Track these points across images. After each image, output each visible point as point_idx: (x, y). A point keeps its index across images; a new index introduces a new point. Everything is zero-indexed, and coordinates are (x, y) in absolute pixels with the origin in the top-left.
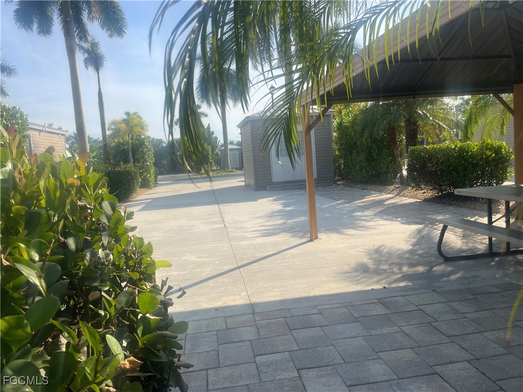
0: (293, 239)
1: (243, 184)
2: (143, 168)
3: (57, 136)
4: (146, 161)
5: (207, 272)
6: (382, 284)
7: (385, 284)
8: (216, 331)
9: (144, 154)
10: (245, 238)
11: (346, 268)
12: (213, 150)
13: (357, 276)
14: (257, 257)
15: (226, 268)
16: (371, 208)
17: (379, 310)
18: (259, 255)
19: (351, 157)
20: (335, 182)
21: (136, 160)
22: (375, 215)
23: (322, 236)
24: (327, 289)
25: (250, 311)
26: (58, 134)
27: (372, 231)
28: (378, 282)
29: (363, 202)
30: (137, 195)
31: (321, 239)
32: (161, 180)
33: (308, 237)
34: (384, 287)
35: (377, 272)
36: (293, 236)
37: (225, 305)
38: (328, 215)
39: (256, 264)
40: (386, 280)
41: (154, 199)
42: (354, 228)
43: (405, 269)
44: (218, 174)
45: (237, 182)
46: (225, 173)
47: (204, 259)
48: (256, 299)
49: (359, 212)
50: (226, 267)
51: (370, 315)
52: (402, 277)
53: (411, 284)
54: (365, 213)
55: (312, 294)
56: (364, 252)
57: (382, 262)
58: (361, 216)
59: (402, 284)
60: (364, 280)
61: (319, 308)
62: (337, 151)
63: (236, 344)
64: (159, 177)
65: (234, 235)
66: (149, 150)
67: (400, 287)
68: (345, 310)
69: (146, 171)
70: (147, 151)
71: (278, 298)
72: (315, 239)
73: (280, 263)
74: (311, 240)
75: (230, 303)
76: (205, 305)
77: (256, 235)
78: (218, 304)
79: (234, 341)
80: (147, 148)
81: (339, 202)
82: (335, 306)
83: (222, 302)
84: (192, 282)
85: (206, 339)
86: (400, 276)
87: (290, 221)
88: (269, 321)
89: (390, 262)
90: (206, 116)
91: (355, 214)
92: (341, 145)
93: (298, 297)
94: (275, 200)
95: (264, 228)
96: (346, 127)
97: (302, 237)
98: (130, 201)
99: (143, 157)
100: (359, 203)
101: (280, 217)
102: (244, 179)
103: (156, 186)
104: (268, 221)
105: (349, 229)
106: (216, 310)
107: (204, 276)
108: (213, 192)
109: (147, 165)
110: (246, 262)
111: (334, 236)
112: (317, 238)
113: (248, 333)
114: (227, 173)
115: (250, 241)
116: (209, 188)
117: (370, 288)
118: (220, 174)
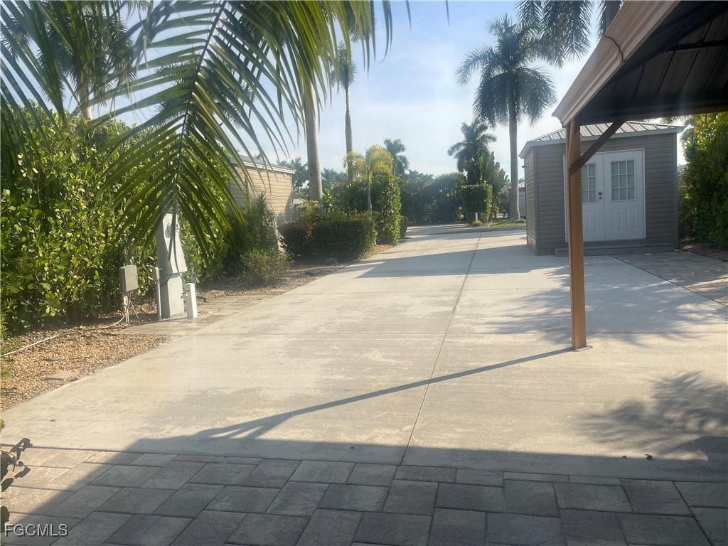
0: (543, 343)
1: (525, 242)
2: (385, 216)
3: (281, 176)
4: (389, 207)
5: (384, 382)
6: (647, 450)
7: (654, 449)
8: (330, 483)
9: (387, 198)
10: (471, 333)
11: (600, 408)
12: (495, 190)
13: (610, 426)
14: (467, 367)
15: (412, 380)
16: (719, 297)
17: (612, 502)
18: (473, 365)
19: (710, 205)
20: (679, 246)
21: (376, 207)
22: (719, 312)
23: (594, 343)
24: (542, 443)
25: (397, 460)
26: (283, 173)
27: (692, 343)
28: (642, 445)
29: (711, 285)
30: (372, 254)
31: (591, 347)
32: (412, 233)
33: (569, 342)
34: (649, 458)
35: (653, 424)
36: (545, 338)
37: (370, 442)
38: (630, 305)
39: (458, 379)
40: (660, 443)
41: (388, 261)
42: (661, 333)
43: (711, 425)
44: (498, 226)
45: (518, 239)
46: (509, 225)
47: (392, 360)
48: (419, 442)
49: (691, 303)
50: (411, 378)
51: (589, 507)
52: (696, 440)
53: (705, 458)
54: (703, 307)
55: (511, 448)
56: (653, 381)
57: (676, 406)
58: (691, 312)
59: (687, 456)
60: (619, 436)
61: (507, 475)
62: (687, 194)
63: (341, 513)
64: (409, 229)
65: (458, 326)
66: (394, 193)
67: (680, 461)
68: (550, 489)
69: (389, 221)
70: (392, 194)
71: (453, 446)
72: (580, 348)
73: (497, 383)
74: (573, 349)
75: (380, 441)
76: (344, 438)
77: (490, 330)
78: (362, 438)
79: (341, 507)
80: (392, 189)
81: (666, 282)
82: (536, 477)
83: (368, 437)
84: (352, 396)
85: (307, 495)
86: (694, 437)
87: (559, 311)
88: (413, 482)
89: (689, 407)
90: (494, 139)
91: (681, 307)
92: (694, 183)
93: (486, 448)
94: (556, 273)
95: (510, 319)
96: (703, 154)
97: (558, 342)
98: (359, 262)
99: (386, 203)
100: (702, 286)
101: (546, 302)
102: (525, 236)
103: (404, 242)
104: (524, 307)
105: (651, 336)
106: (352, 447)
107: (374, 388)
108: (474, 254)
109: (391, 214)
110: (446, 373)
111: (616, 345)
112: (583, 345)
113: (368, 499)
114: (513, 225)
115: (475, 339)
116: (472, 248)
117: (620, 454)
118: (502, 225)
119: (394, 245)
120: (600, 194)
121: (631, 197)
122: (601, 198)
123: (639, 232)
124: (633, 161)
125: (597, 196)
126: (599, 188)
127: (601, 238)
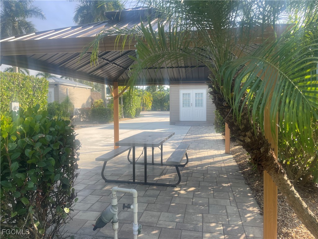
2: (128, 107)
4: (130, 103)
9: (129, 100)
26: (86, 88)
69: (129, 109)
99: (128, 102)
109: (131, 106)
119: (133, 118)
120: (191, 104)
121: (202, 106)
122: (192, 106)
123: (204, 118)
124: (203, 93)
125: (191, 105)
126: (191, 102)
127: (192, 120)
